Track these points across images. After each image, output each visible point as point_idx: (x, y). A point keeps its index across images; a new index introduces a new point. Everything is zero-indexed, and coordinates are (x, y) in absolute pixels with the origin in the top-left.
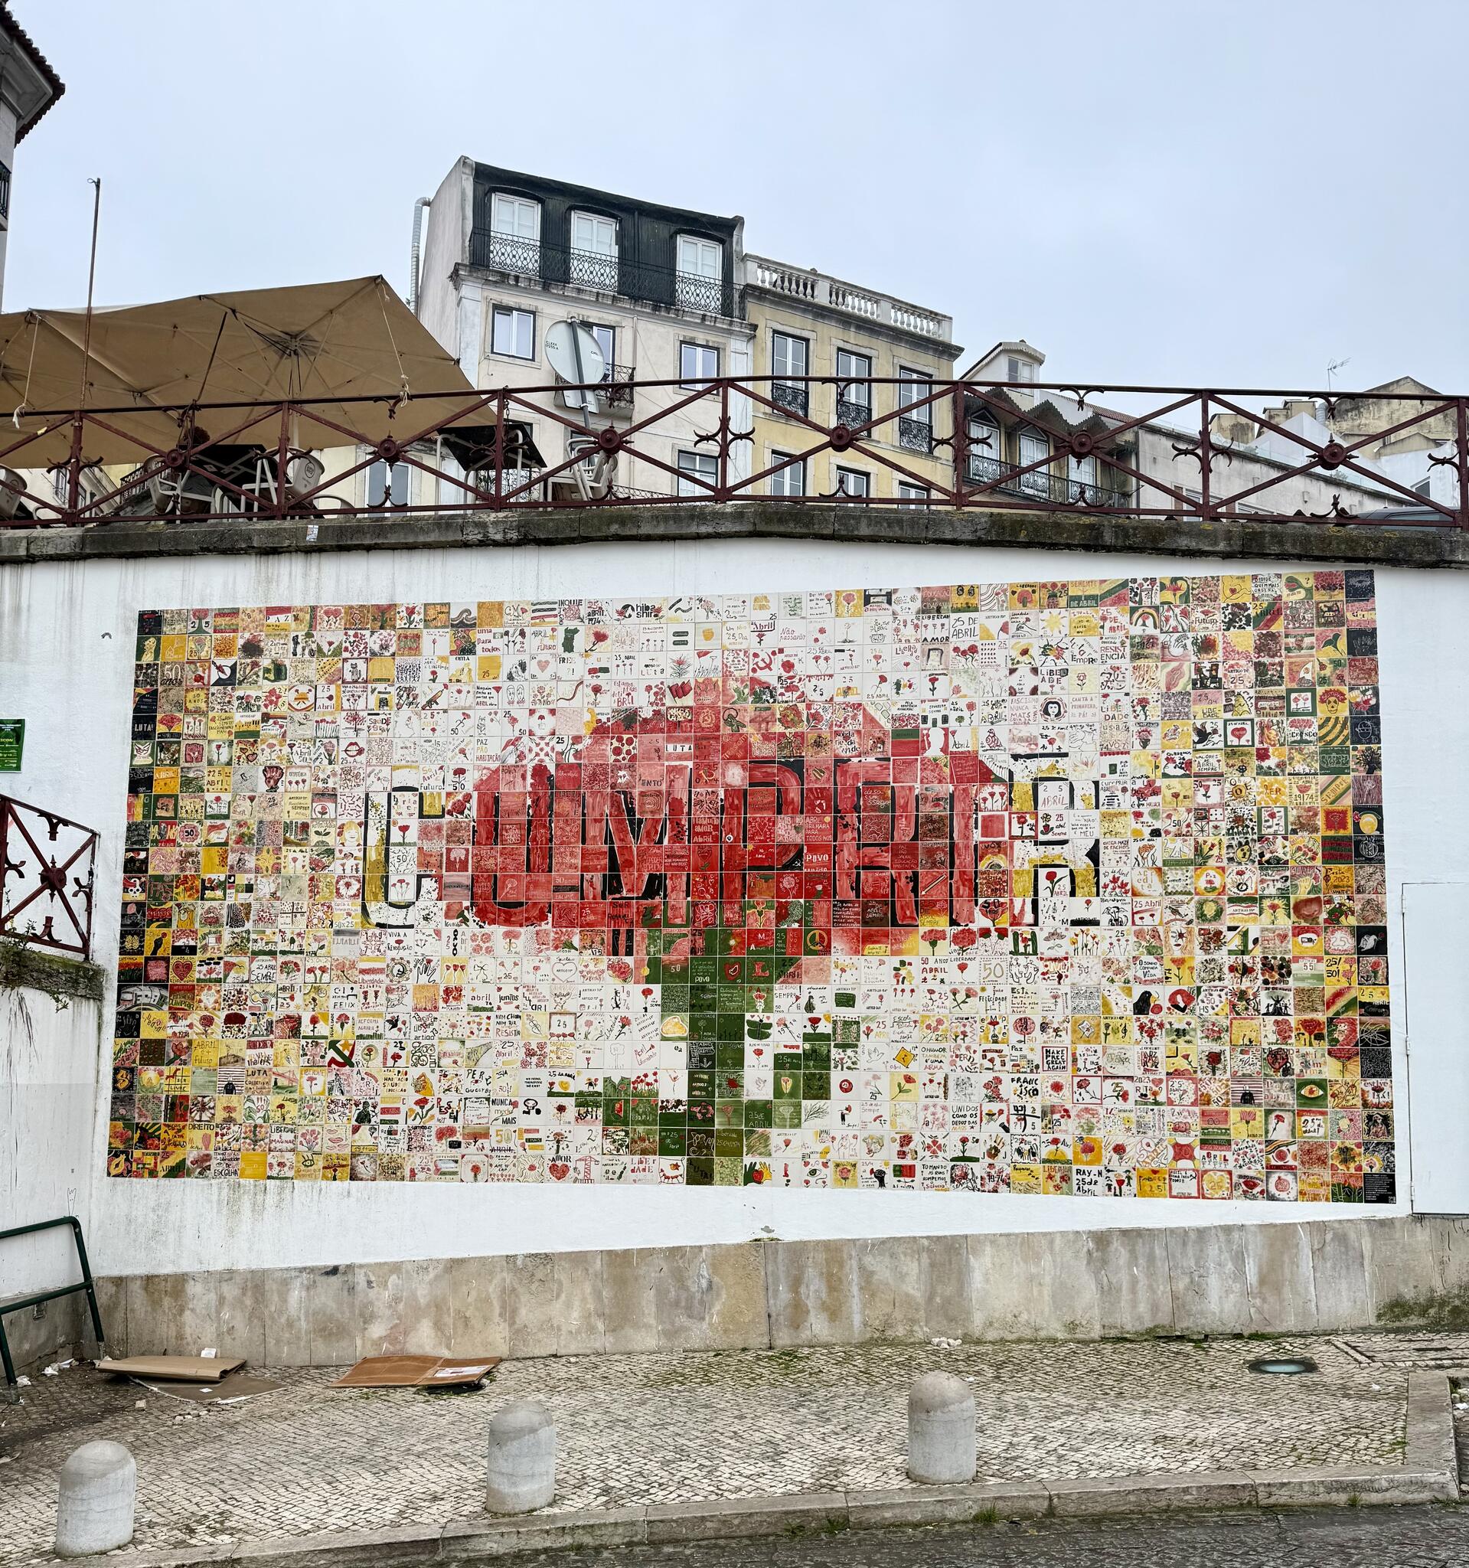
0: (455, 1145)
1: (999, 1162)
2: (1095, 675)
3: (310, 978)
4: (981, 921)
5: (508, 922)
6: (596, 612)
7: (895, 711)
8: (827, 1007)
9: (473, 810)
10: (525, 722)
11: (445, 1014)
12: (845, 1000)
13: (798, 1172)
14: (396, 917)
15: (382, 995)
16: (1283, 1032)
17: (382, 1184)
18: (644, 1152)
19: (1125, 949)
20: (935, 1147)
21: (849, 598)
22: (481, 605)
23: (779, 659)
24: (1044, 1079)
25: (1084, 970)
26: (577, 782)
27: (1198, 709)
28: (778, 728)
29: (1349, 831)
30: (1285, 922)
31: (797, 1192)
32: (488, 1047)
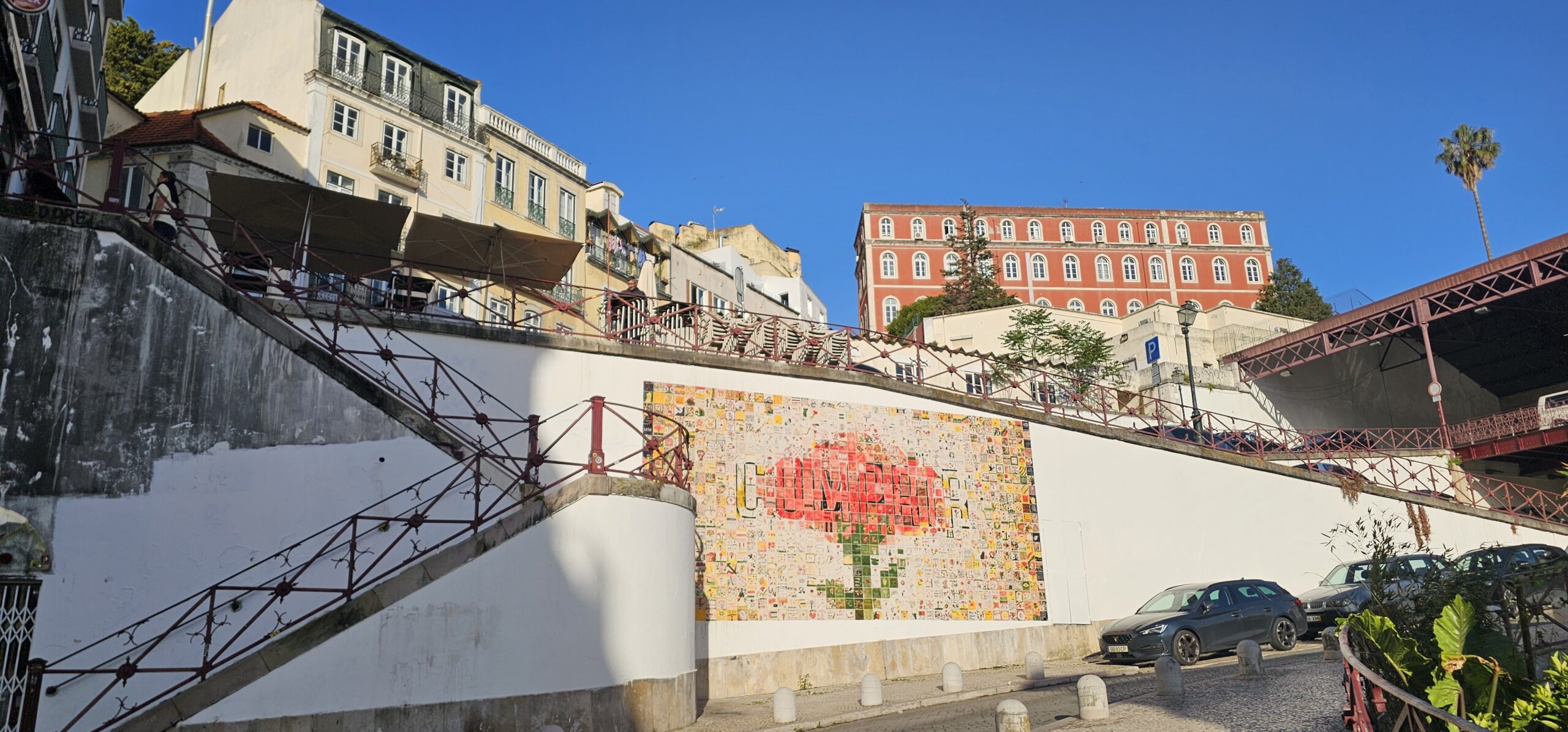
0: (776, 606)
1: (948, 609)
2: (962, 444)
3: (718, 537)
4: (938, 526)
5: (789, 517)
6: (813, 404)
7: (908, 450)
8: (895, 554)
9: (775, 473)
10: (792, 441)
11: (769, 553)
12: (901, 552)
13: (891, 615)
14: (749, 514)
15: (746, 545)
16: (1018, 566)
17: (750, 622)
18: (841, 608)
19: (977, 538)
20: (930, 605)
21: (892, 410)
22: (774, 396)
23: (872, 428)
24: (959, 580)
25: (967, 544)
26: (810, 465)
27: (989, 460)
28: (874, 452)
29: (1028, 503)
30: (1016, 531)
31: (890, 621)
32: (785, 567)
